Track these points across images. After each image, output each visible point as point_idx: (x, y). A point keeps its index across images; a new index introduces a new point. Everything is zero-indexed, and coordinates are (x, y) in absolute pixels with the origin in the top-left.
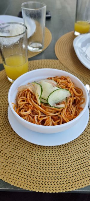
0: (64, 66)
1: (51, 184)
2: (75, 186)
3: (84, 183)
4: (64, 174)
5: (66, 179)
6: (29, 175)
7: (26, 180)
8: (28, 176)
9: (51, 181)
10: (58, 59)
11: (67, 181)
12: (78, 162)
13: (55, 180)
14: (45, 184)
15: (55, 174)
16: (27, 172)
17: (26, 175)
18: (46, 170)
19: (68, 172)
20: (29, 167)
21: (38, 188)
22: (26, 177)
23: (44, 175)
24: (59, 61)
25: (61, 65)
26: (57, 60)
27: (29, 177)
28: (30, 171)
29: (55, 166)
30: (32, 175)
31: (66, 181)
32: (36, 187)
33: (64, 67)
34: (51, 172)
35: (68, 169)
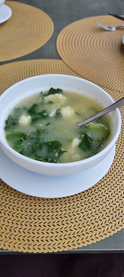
0: (70, 68)
1: (46, 240)
2: (82, 241)
3: (96, 236)
4: (66, 225)
5: (69, 232)
6: (13, 228)
7: (8, 236)
8: (12, 230)
9: (46, 235)
10: (61, 59)
11: (71, 234)
12: (87, 206)
13: (52, 235)
14: (37, 240)
15: (53, 225)
16: (11, 225)
17: (8, 228)
18: (40, 219)
19: (73, 221)
20: (13, 216)
21: (26, 247)
22: (8, 231)
23: (35, 227)
24: (63, 61)
25: (66, 66)
26: (60, 61)
27: (13, 232)
28: (14, 222)
29: (52, 214)
30: (18, 229)
31: (69, 235)
32: (24, 246)
33: (70, 70)
34: (47, 223)
35: (73, 216)
